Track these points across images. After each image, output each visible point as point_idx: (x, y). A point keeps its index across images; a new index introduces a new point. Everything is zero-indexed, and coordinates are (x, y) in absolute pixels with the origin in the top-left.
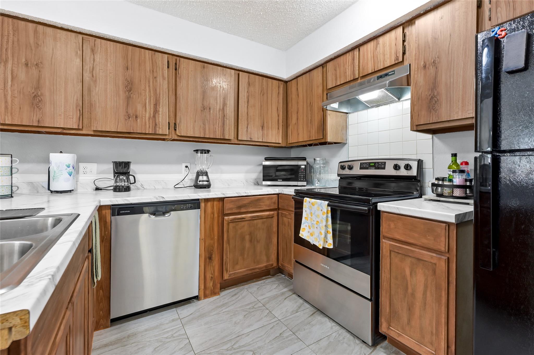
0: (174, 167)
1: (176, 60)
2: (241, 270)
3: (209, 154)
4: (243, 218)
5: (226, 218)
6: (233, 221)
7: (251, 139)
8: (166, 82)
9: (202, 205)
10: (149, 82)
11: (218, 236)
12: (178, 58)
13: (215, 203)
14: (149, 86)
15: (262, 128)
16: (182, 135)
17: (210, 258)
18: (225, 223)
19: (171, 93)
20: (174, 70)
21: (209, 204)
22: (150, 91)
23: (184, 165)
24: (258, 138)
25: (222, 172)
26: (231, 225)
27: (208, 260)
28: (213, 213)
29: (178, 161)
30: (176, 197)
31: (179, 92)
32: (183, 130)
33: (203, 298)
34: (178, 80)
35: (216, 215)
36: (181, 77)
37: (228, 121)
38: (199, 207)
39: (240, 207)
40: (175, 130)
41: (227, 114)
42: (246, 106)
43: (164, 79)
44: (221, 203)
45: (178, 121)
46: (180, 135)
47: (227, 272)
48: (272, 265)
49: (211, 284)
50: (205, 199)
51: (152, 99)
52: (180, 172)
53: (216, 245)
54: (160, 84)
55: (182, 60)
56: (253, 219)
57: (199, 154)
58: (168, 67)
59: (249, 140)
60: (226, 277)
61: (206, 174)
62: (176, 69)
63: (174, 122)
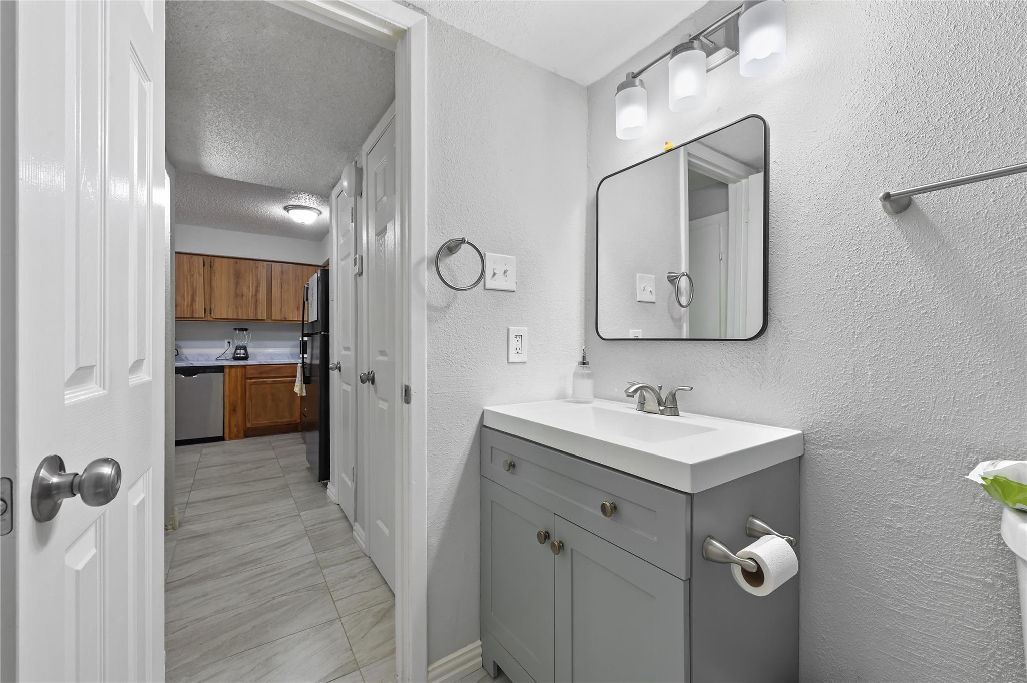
0: (218, 343)
1: (211, 259)
2: (263, 422)
3: (248, 332)
4: (264, 382)
5: (248, 381)
6: (254, 384)
7: (285, 318)
8: (201, 278)
9: (227, 370)
10: (187, 279)
11: (242, 394)
12: (212, 258)
13: (238, 370)
14: (187, 282)
15: (298, 308)
16: (217, 317)
17: (234, 410)
18: (247, 385)
19: (206, 285)
20: (209, 267)
21: (233, 370)
22: (187, 286)
23: (226, 341)
24: (293, 318)
25: (266, 347)
26: (253, 387)
27: (232, 412)
28: (236, 377)
29: (221, 338)
30: (214, 364)
31: (213, 284)
32: (217, 314)
33: (227, 439)
34: (212, 275)
35: (239, 379)
36: (215, 272)
37: (260, 305)
38: (223, 371)
39: (262, 373)
40: (210, 314)
41: (259, 299)
42: (280, 291)
43: (200, 275)
44: (244, 369)
45: (213, 307)
46: (214, 317)
47: (249, 421)
48: (295, 421)
49: (235, 430)
50: (229, 366)
51: (189, 290)
52: (222, 347)
53: (239, 401)
54: (196, 280)
55: (216, 259)
56: (275, 382)
57: (237, 332)
58: (204, 265)
59: (283, 319)
60: (249, 425)
61: (245, 348)
62: (211, 267)
63: (209, 307)
